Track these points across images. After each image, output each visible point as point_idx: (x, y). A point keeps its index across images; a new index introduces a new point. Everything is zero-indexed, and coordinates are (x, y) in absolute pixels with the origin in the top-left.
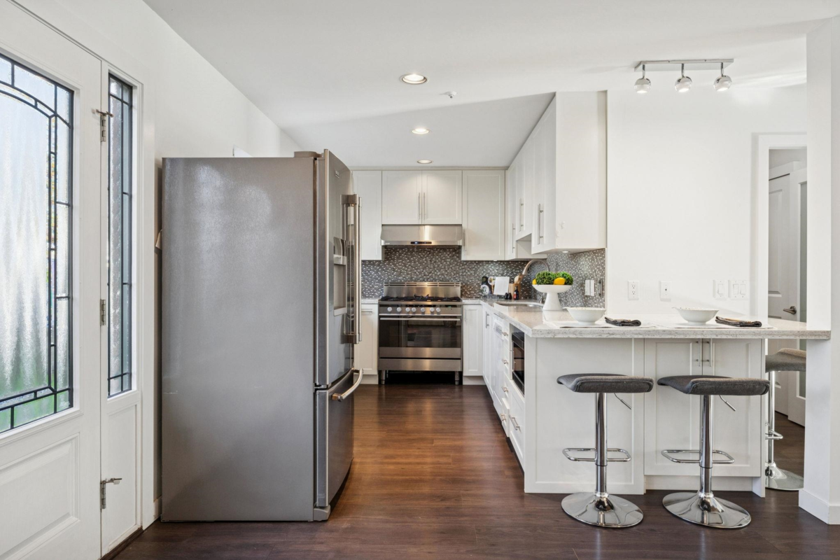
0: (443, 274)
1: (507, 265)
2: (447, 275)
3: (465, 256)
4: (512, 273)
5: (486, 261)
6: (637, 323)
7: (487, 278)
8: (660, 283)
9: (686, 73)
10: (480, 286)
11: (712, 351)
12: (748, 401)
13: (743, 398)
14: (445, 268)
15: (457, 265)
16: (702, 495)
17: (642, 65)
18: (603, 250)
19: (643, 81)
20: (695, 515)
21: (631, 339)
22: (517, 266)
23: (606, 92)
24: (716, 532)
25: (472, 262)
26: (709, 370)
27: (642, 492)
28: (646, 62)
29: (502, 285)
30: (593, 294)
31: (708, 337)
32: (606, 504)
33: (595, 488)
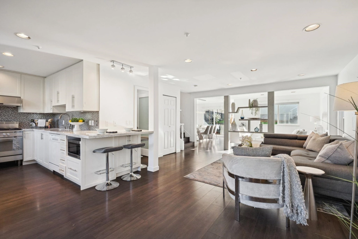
0: (6, 118)
1: (43, 115)
2: (9, 118)
3: (21, 111)
4: (46, 118)
5: (32, 113)
6: (116, 132)
7: (34, 120)
8: (114, 121)
9: (124, 67)
10: (30, 123)
11: (131, 138)
12: (138, 149)
13: (137, 148)
14: (8, 115)
15: (16, 114)
16: (131, 174)
17: (113, 61)
18: (98, 112)
19: (113, 66)
20: (129, 179)
21: (113, 137)
22: (48, 115)
23: (99, 65)
24: (134, 181)
25: (24, 113)
26: (130, 143)
27: (115, 178)
28: (115, 61)
29: (42, 122)
30: (93, 125)
31: (130, 135)
32: (109, 184)
33: (106, 180)
